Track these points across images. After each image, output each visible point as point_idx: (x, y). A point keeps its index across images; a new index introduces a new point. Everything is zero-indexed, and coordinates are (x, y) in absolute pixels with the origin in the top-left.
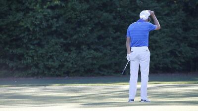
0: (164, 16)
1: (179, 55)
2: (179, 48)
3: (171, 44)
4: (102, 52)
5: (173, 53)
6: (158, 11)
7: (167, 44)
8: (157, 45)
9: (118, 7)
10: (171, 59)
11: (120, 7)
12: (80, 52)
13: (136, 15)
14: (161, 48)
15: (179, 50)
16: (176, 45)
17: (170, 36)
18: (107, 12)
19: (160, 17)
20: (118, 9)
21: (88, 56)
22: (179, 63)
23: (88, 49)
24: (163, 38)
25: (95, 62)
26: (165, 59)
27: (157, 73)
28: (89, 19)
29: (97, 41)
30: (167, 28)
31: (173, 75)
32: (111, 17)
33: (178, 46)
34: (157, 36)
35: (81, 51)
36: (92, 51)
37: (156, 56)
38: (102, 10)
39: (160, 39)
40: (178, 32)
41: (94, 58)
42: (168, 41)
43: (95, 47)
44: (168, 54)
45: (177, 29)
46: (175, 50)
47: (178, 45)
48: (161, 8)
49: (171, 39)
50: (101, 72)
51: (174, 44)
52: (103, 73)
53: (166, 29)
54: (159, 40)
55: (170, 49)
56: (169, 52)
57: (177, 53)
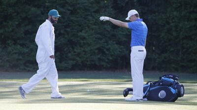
0: (93, 13)
1: (107, 53)
2: (108, 45)
3: (100, 41)
4: (28, 47)
5: (100, 50)
6: (87, 8)
7: (95, 41)
8: (85, 42)
9: (46, 2)
10: (99, 56)
11: (49, 2)
12: (5, 47)
13: (64, 10)
14: (89, 45)
15: (107, 47)
16: (104, 42)
17: (98, 34)
18: (35, 6)
19: (89, 13)
20: (47, 4)
21: (15, 51)
22: (107, 61)
23: (14, 44)
24: (92, 35)
25: (21, 57)
26: (92, 57)
27: (84, 70)
28: (15, 14)
29: (24, 36)
30: (96, 25)
31: (101, 72)
32: (39, 12)
33: (106, 44)
34: (86, 33)
35: (7, 46)
36: (19, 47)
37: (84, 53)
38: (29, 5)
39: (89, 36)
40: (107, 29)
41: (20, 53)
42: (96, 38)
43: (21, 42)
44: (97, 51)
45: (106, 26)
46: (103, 47)
47: (107, 42)
48: (90, 5)
49: (99, 36)
50: (26, 68)
51: (102, 41)
52: (28, 69)
53: (94, 26)
54: (87, 37)
55: (98, 46)
56: (96, 49)
57: (105, 50)
